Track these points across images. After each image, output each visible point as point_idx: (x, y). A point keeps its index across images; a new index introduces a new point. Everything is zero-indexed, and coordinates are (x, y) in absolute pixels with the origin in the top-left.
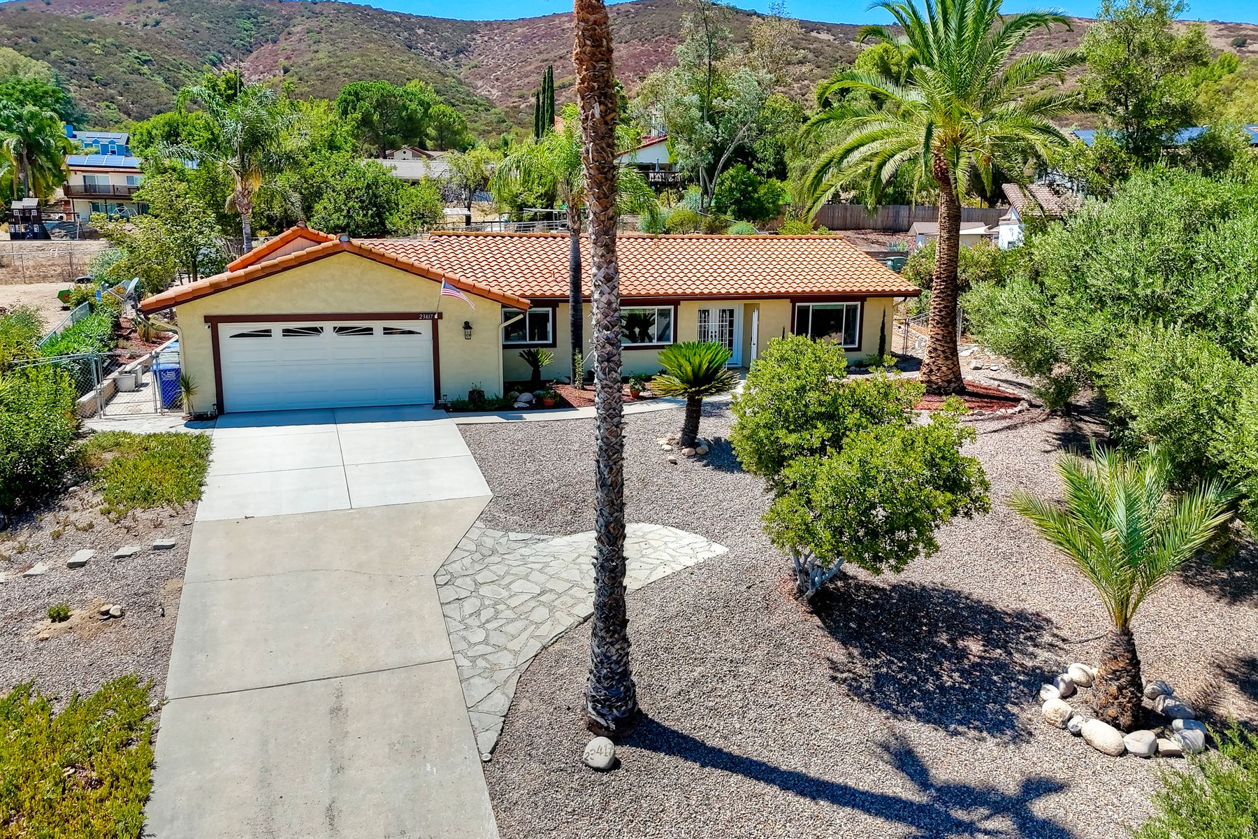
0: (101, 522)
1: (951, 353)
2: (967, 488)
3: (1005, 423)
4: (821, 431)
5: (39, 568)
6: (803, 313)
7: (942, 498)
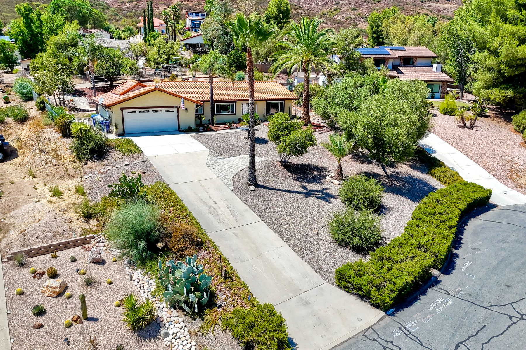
1: (308, 115)
2: (313, 141)
3: (321, 132)
4: (286, 131)
5: (117, 166)
6: (269, 104)
7: (309, 143)
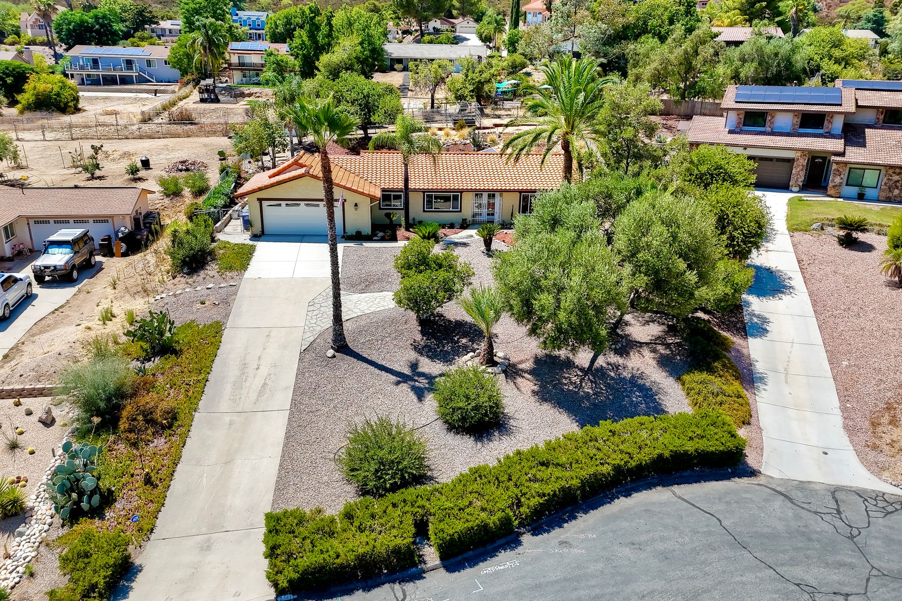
0: (217, 275)
5: (199, 288)
6: (525, 197)
